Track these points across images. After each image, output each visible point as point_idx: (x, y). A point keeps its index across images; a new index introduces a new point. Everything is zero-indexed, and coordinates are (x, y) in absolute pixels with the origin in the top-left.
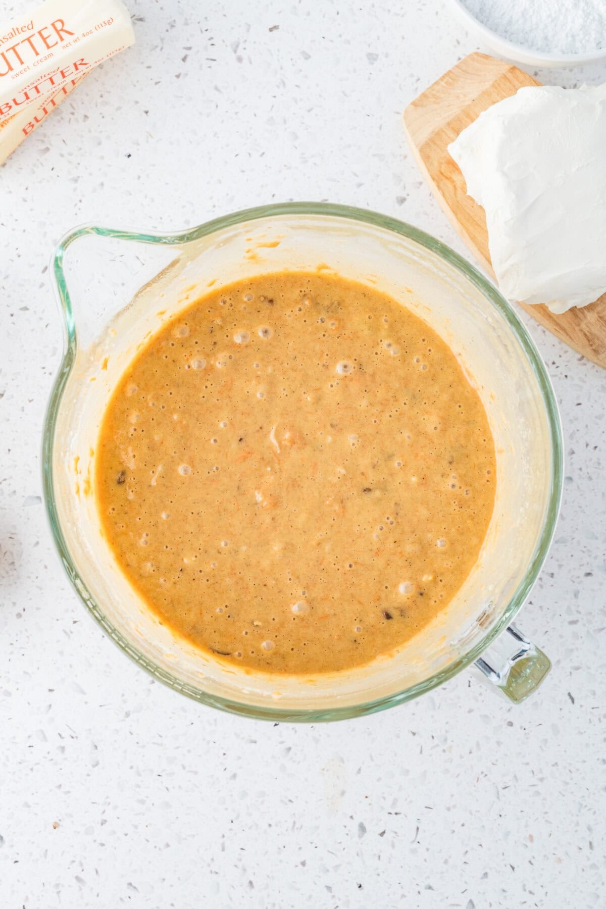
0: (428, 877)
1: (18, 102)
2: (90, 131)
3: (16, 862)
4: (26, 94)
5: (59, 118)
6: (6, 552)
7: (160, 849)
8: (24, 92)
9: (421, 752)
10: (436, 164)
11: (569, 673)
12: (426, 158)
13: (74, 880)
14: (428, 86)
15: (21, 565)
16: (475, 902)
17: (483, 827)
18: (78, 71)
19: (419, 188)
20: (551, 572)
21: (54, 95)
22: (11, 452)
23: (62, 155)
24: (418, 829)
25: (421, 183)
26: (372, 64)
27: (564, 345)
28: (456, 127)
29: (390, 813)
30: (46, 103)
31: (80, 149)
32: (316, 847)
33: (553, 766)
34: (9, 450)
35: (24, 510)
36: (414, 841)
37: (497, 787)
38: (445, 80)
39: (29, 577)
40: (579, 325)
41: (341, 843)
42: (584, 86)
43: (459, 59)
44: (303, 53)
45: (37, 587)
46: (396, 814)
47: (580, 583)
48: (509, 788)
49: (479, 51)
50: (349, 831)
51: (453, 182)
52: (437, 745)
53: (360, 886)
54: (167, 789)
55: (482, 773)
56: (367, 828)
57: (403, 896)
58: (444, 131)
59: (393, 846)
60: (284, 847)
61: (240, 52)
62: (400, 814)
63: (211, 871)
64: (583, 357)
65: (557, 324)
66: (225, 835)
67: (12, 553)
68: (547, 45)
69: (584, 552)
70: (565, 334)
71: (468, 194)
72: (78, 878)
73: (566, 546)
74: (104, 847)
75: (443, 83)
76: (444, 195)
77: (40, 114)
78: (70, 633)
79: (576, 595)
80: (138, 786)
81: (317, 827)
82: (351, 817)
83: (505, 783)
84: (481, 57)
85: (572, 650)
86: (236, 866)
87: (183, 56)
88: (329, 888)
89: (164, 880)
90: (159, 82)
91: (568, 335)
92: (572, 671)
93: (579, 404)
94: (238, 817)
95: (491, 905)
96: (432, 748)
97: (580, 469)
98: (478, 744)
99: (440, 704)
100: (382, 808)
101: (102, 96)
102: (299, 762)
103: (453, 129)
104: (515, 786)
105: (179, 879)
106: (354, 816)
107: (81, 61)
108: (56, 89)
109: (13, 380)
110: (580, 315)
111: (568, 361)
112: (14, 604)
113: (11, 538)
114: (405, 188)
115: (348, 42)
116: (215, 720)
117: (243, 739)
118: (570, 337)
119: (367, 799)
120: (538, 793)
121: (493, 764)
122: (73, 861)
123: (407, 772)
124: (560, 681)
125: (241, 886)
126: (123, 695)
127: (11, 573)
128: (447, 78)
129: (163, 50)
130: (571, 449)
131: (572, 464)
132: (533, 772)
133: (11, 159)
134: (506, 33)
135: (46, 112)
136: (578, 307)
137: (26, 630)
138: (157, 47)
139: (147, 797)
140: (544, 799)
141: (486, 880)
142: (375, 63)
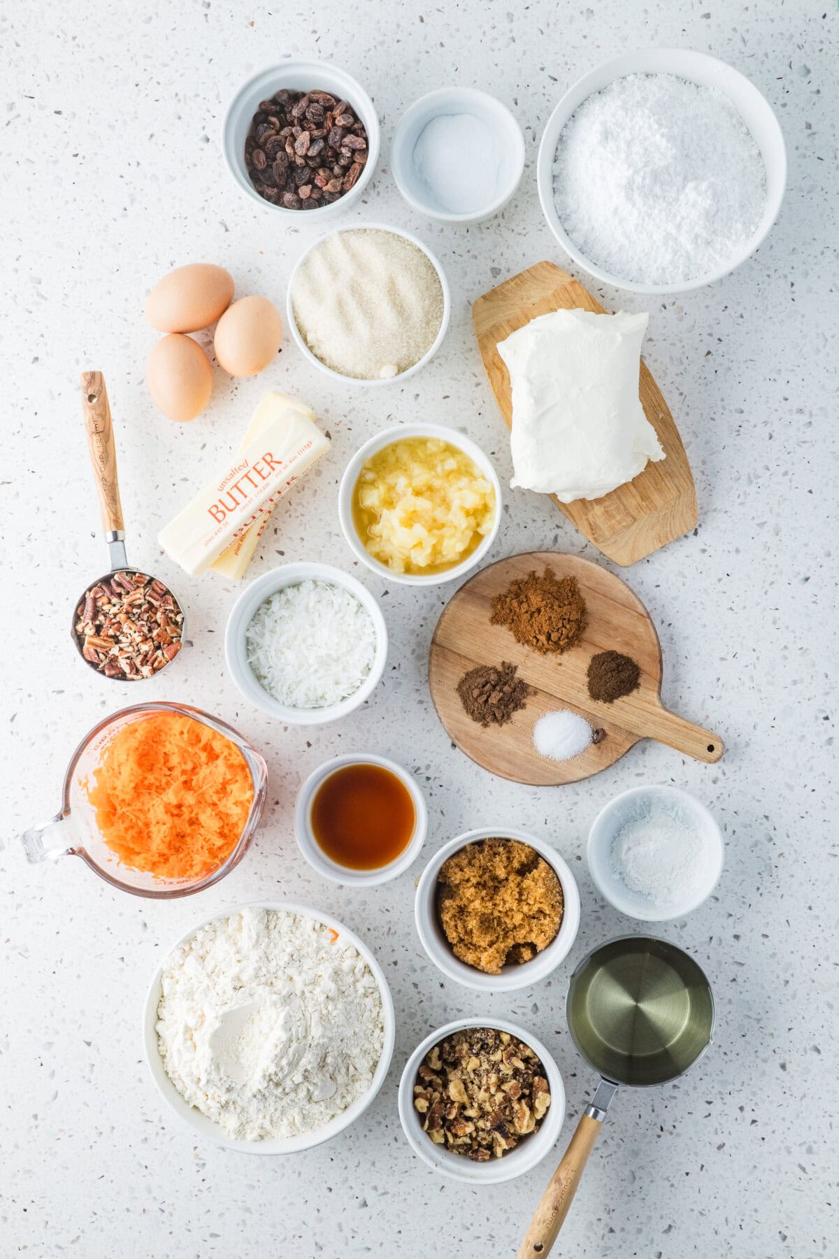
3: (156, 945)
16: (539, 1005)
80: (260, 889)
88: (416, 985)
93: (658, 586)
95: (552, 1009)
115: (476, 257)
120: (598, 918)
140: (604, 924)
141: (549, 988)
142: (498, 276)
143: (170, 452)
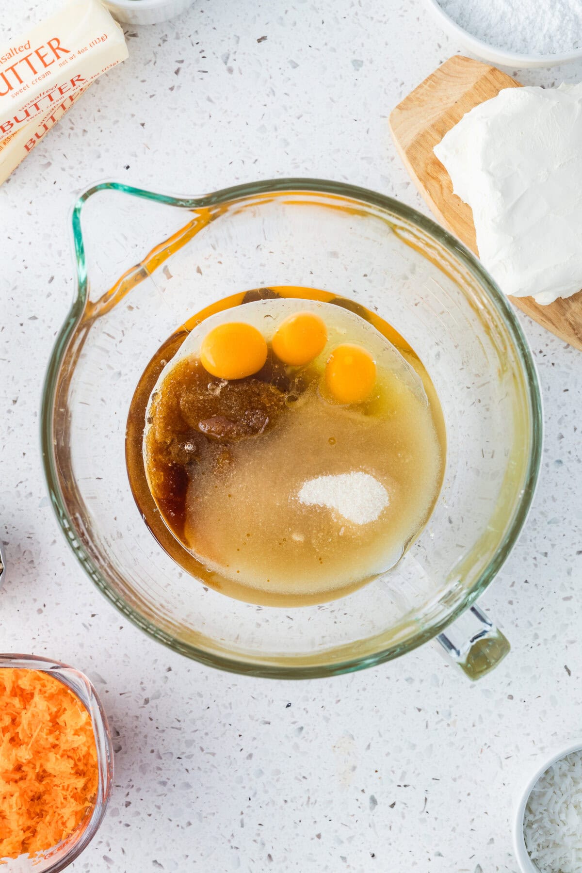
0: (437, 845)
1: (19, 119)
2: (89, 145)
4: (26, 112)
5: (58, 133)
6: (25, 552)
7: (182, 828)
8: (24, 109)
9: (427, 726)
10: (422, 165)
11: (564, 647)
12: (413, 159)
13: (102, 860)
14: (413, 89)
15: (39, 563)
16: (483, 867)
17: (488, 795)
18: (75, 87)
19: (406, 188)
20: (544, 552)
21: (53, 112)
22: (26, 456)
23: (63, 169)
24: (426, 799)
25: (408, 184)
26: (358, 70)
27: (550, 334)
28: (441, 129)
29: (399, 786)
30: (46, 120)
31: (81, 162)
32: (330, 820)
33: (552, 735)
34: (24, 454)
35: (40, 510)
36: (423, 812)
37: (500, 757)
38: (428, 84)
39: (48, 574)
40: (564, 315)
41: (353, 815)
42: (562, 86)
43: (441, 62)
44: (292, 62)
45: (56, 583)
46: (405, 786)
47: (572, 561)
48: (511, 758)
49: (460, 54)
50: (361, 803)
51: (440, 182)
52: (442, 720)
53: (373, 856)
54: (187, 770)
55: (486, 744)
56: (379, 800)
57: (415, 863)
58: (428, 133)
59: (403, 817)
60: (300, 821)
61: (230, 63)
62: (409, 786)
63: (232, 847)
64: (568, 345)
65: (544, 315)
66: (243, 812)
67: (30, 552)
68: (526, 47)
69: (575, 531)
70: (551, 325)
71: (455, 192)
72: (105, 858)
73: (558, 526)
74: (129, 827)
75: (426, 87)
76: (431, 195)
77: (41, 131)
78: (89, 627)
79: (569, 573)
80: (159, 769)
81: (331, 801)
82: (363, 791)
83: (507, 753)
84: (462, 59)
85: (567, 625)
86: (255, 841)
87: (175, 69)
88: (344, 859)
89: (187, 856)
90: (154, 95)
91: (554, 324)
92: (568, 645)
93: (567, 390)
94: (255, 793)
95: (497, 869)
96: (437, 723)
97: (570, 452)
98: (480, 717)
99: (443, 680)
100: (392, 781)
101: (99, 111)
102: (311, 741)
103: (437, 130)
104: (517, 756)
105: (201, 855)
106: (365, 790)
107: (77, 77)
108: (55, 105)
109: (25, 386)
110: (566, 306)
111: (555, 350)
112: (35, 600)
113: (29, 537)
114: (393, 189)
115: (334, 50)
116: (230, 704)
117: (257, 720)
118: (556, 327)
119: (377, 773)
121: (495, 736)
122: (101, 842)
123: (414, 746)
124: (556, 655)
125: (261, 859)
126: (142, 683)
127: (30, 571)
128: (430, 82)
129: (156, 64)
130: (560, 433)
131: (561, 448)
132: (534, 741)
133: (15, 174)
134: (485, 37)
135: (46, 128)
136: (563, 298)
137: (47, 625)
138: (150, 61)
139: (168, 779)
141: (492, 845)
142: (360, 69)
143: (15, 288)
